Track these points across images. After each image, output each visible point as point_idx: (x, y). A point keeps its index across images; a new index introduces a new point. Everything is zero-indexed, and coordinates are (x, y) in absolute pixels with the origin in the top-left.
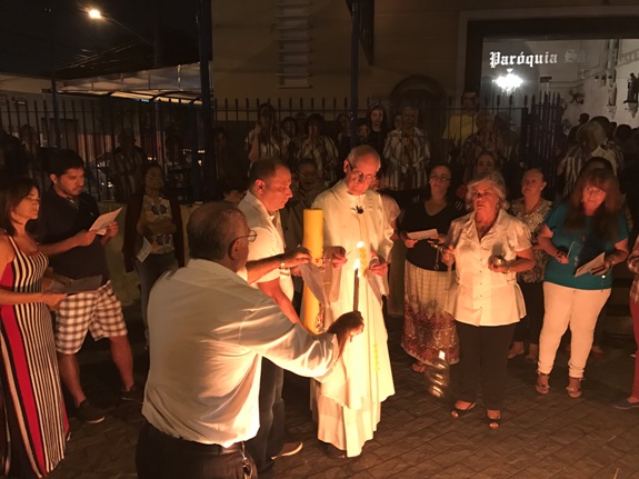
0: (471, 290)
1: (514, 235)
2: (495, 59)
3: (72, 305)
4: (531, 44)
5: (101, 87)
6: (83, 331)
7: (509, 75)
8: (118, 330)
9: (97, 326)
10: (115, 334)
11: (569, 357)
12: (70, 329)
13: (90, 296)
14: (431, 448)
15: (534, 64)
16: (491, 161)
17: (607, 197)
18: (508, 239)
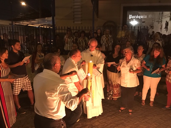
0: (125, 78)
1: (136, 63)
2: (130, 17)
3: (17, 81)
4: (140, 13)
5: (25, 23)
6: (20, 89)
7: (134, 21)
8: (30, 88)
9: (24, 87)
10: (29, 90)
11: (150, 95)
12: (17, 88)
13: (22, 79)
14: (114, 120)
15: (141, 18)
16: (130, 43)
17: (160, 54)
18: (134, 64)
